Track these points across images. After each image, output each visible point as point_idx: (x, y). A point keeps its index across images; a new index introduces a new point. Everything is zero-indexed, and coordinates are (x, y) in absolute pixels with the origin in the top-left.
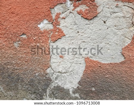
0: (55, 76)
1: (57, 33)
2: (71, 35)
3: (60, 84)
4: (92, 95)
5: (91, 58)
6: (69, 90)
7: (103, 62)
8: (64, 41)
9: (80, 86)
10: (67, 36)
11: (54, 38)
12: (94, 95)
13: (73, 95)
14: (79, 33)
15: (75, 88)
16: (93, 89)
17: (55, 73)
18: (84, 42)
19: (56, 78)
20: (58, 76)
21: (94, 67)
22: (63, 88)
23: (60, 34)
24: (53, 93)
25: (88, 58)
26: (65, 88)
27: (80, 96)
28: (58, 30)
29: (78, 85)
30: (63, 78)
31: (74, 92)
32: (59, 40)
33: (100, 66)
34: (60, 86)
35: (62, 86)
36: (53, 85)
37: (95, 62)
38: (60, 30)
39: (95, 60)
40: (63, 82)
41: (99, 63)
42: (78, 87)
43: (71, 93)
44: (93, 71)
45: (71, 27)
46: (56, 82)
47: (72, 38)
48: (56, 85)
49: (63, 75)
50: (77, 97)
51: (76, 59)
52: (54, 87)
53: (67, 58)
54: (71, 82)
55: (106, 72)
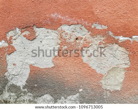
0: (10, 78)
1: (10, 49)
2: (20, 50)
3: (14, 83)
4: (35, 89)
5: (33, 65)
6: (20, 86)
7: (41, 67)
8: (16, 54)
9: (27, 84)
10: (17, 51)
11: (9, 52)
12: (36, 89)
13: (23, 90)
14: (25, 49)
15: (24, 85)
16: (36, 85)
17: (11, 76)
18: (29, 54)
19: (11, 79)
20: (13, 77)
21: (35, 71)
22: (16, 86)
23: (13, 49)
24: (9, 89)
25: (31, 65)
26: (17, 85)
27: (28, 90)
28: (11, 47)
29: (26, 83)
30: (16, 79)
31: (24, 88)
32: (13, 53)
33: (39, 70)
34: (14, 84)
35: (15, 84)
36: (9, 83)
37: (36, 67)
38: (13, 47)
39: (36, 66)
40: (16, 81)
42: (26, 85)
43: (21, 88)
44: (34, 73)
45: (20, 45)
46: (11, 81)
47: (21, 52)
48: (12, 83)
49: (16, 76)
50: (26, 91)
51: (24, 66)
52: (10, 85)
53: (18, 66)
54: (21, 81)
55: (43, 74)
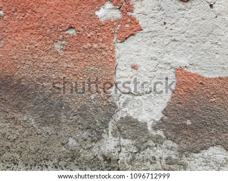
0: (122, 100)
1: (127, 26)
2: (153, 29)
3: (131, 114)
4: (185, 132)
5: (185, 69)
6: (146, 123)
7: (206, 76)
8: (140, 39)
9: (166, 118)
10: (145, 30)
11: (123, 35)
12: (189, 133)
13: (154, 133)
14: (166, 26)
15: (158, 120)
16: (188, 122)
17: (124, 95)
18: (175, 40)
19: (125, 104)
20: (128, 100)
21: (191, 85)
22: (136, 121)
23: (133, 26)
24: (119, 128)
25: (181, 69)
26: (140, 120)
27: (165, 134)
28: (129, 20)
29: (161, 115)
30: (136, 104)
31: (155, 128)
32: (132, 37)
33: (202, 82)
34: (131, 117)
35: (135, 117)
36: (119, 116)
37: (192, 75)
38: (133, 19)
39: (192, 72)
40: (135, 110)
41: (199, 76)
42: (162, 119)
43: (149, 128)
44: (188, 91)
45: (152, 15)
46: (124, 110)
47: (154, 34)
48: (125, 115)
49: (137, 98)
50: (160, 136)
51: (159, 71)
52: (121, 118)
53: (145, 70)
54: (150, 111)
55: (212, 93)
